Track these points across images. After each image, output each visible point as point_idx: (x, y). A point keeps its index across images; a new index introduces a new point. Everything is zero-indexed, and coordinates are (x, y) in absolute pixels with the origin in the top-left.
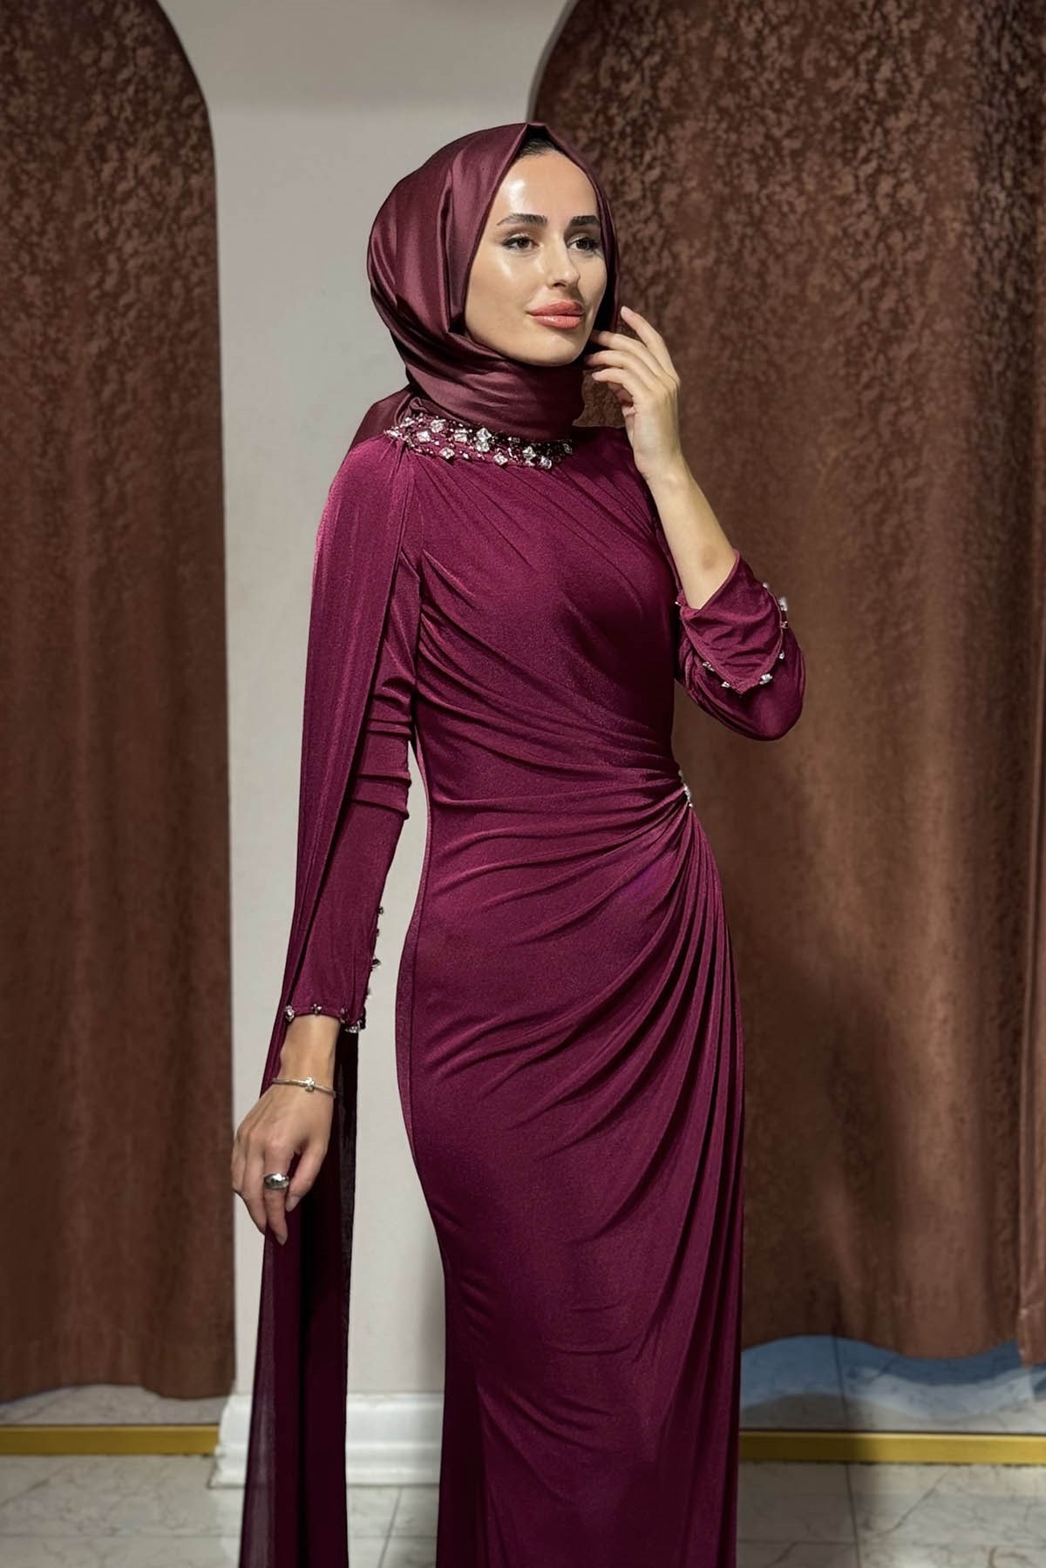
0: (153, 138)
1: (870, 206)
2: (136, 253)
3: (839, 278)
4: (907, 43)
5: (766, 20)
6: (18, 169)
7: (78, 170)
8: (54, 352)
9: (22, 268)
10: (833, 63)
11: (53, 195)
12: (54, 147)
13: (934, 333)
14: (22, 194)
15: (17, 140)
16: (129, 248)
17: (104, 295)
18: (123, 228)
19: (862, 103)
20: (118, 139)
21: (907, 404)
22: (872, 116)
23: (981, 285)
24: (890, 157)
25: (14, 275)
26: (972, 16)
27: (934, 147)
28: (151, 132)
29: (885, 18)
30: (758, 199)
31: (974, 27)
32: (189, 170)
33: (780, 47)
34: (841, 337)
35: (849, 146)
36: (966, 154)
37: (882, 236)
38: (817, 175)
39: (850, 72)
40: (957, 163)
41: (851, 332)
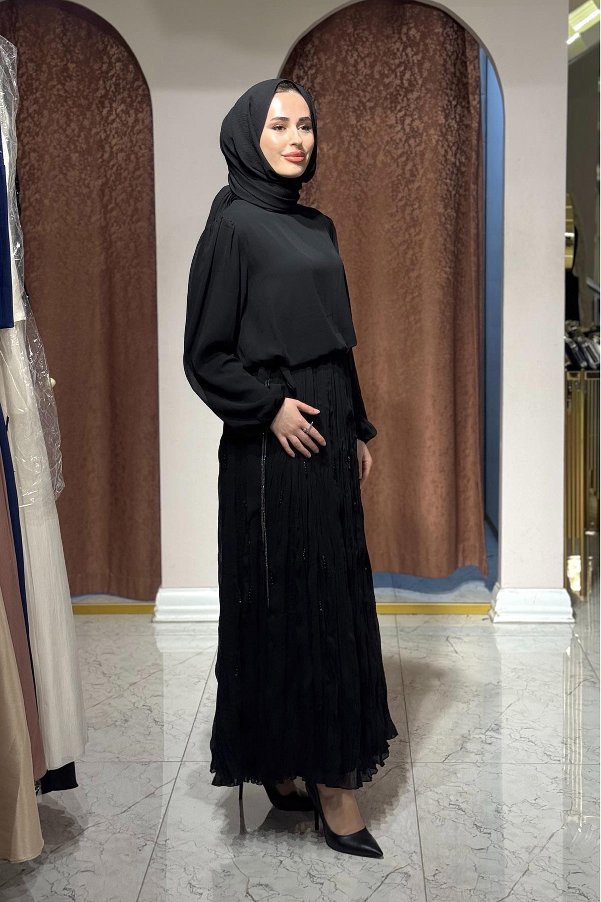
0: (123, 98)
1: (402, 129)
2: (116, 144)
3: (389, 157)
4: (416, 65)
5: (359, 56)
6: (69, 111)
7: (93, 111)
8: (84, 184)
9: (71, 150)
10: (386, 72)
11: (83, 121)
12: (84, 102)
13: (427, 179)
14: (71, 121)
15: (68, 100)
16: (113, 142)
17: (103, 161)
18: (111, 134)
19: (398, 88)
20: (109, 99)
21: (416, 206)
22: (402, 94)
23: (446, 160)
24: (409, 109)
25: (67, 153)
26: (441, 55)
27: (427, 106)
28: (122, 95)
29: (407, 55)
30: (356, 126)
31: (442, 59)
32: (137, 111)
33: (365, 67)
34: (390, 180)
35: (393, 105)
36: (439, 108)
37: (407, 141)
38: (381, 116)
39: (393, 76)
40: (436, 112)
41: (394, 178)
